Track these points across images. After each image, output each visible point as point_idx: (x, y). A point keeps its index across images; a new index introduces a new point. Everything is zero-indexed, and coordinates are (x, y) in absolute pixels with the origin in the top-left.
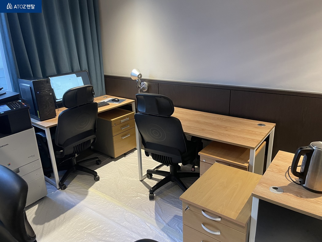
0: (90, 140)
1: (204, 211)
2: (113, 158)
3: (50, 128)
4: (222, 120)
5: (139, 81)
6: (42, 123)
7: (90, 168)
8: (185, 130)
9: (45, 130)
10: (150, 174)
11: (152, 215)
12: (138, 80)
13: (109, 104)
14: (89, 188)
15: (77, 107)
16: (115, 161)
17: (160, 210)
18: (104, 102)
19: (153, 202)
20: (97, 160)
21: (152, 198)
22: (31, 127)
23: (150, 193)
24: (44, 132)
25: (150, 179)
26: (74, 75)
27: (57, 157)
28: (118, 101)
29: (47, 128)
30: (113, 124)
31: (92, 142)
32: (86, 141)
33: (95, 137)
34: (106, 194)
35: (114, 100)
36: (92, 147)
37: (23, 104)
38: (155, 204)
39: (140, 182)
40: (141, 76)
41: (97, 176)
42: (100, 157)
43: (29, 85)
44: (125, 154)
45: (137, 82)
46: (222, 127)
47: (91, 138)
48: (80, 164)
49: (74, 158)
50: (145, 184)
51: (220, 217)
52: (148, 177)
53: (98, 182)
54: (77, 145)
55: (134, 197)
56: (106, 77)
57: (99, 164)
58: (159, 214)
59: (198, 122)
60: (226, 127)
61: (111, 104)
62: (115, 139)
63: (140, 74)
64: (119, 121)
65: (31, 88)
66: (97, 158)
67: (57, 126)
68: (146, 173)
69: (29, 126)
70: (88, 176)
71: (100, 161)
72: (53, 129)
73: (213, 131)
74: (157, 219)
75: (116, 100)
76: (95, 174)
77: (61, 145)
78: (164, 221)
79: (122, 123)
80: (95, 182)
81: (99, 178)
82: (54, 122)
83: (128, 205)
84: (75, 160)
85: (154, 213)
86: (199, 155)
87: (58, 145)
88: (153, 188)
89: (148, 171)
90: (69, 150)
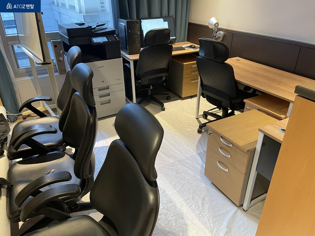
0: (162, 76)
1: (222, 137)
2: (181, 98)
3: (134, 61)
4: (282, 76)
5: (215, 30)
6: (129, 56)
7: (161, 101)
8: (237, 78)
9: (130, 61)
10: (205, 115)
11: (195, 142)
12: (215, 28)
13: (185, 49)
14: (156, 114)
15: (155, 46)
16: (182, 100)
17: (203, 141)
18: (182, 47)
19: (200, 135)
20: (168, 96)
21: (199, 132)
22: (120, 57)
23: (199, 128)
24: (129, 63)
25: (205, 119)
26: (162, 20)
27: (137, 85)
28: (194, 47)
29: (131, 60)
30: (185, 68)
31: (164, 79)
32: (159, 77)
33: (167, 75)
34: (166, 121)
35: (191, 47)
36: (165, 84)
37: (117, 38)
38: (201, 137)
39: (196, 119)
40: (218, 25)
41: (163, 107)
42: (171, 94)
43: (124, 24)
44: (191, 96)
45: (213, 30)
46: (277, 81)
47: (164, 76)
48: (154, 96)
49: (149, 89)
50: (199, 122)
51: (232, 144)
52: (203, 117)
53: (164, 111)
54: (151, 78)
55: (186, 128)
56: (190, 24)
57: (169, 99)
58: (200, 144)
59: (256, 74)
60: (281, 82)
61: (187, 49)
62: (184, 81)
63: (217, 23)
64: (191, 66)
65: (125, 26)
66: (168, 94)
67: (138, 60)
68: (203, 114)
69: (119, 56)
70: (157, 106)
71: (169, 97)
72: (135, 62)
73: (264, 83)
74: (197, 146)
75: (193, 46)
76: (163, 106)
77: (140, 76)
78: (202, 148)
79: (194, 68)
80: (161, 111)
81: (165, 109)
82: (136, 57)
83: (179, 132)
84: (150, 92)
85: (197, 142)
86: (244, 101)
87: (137, 75)
88: (202, 124)
89: (204, 112)
90: (145, 81)
